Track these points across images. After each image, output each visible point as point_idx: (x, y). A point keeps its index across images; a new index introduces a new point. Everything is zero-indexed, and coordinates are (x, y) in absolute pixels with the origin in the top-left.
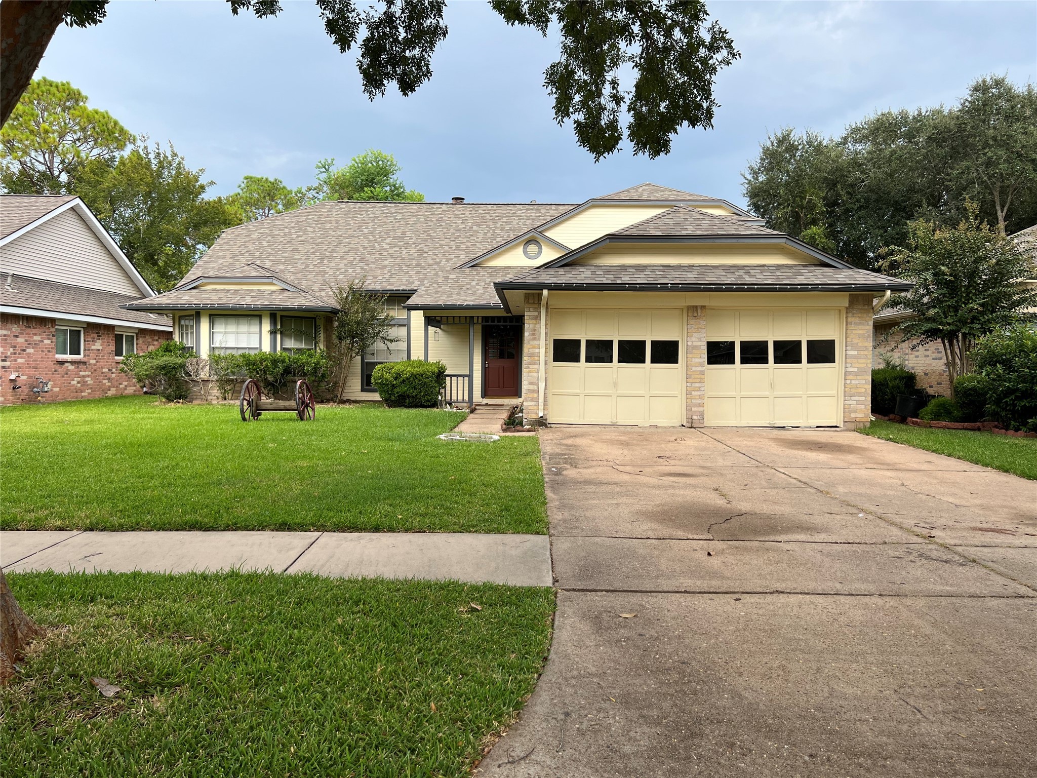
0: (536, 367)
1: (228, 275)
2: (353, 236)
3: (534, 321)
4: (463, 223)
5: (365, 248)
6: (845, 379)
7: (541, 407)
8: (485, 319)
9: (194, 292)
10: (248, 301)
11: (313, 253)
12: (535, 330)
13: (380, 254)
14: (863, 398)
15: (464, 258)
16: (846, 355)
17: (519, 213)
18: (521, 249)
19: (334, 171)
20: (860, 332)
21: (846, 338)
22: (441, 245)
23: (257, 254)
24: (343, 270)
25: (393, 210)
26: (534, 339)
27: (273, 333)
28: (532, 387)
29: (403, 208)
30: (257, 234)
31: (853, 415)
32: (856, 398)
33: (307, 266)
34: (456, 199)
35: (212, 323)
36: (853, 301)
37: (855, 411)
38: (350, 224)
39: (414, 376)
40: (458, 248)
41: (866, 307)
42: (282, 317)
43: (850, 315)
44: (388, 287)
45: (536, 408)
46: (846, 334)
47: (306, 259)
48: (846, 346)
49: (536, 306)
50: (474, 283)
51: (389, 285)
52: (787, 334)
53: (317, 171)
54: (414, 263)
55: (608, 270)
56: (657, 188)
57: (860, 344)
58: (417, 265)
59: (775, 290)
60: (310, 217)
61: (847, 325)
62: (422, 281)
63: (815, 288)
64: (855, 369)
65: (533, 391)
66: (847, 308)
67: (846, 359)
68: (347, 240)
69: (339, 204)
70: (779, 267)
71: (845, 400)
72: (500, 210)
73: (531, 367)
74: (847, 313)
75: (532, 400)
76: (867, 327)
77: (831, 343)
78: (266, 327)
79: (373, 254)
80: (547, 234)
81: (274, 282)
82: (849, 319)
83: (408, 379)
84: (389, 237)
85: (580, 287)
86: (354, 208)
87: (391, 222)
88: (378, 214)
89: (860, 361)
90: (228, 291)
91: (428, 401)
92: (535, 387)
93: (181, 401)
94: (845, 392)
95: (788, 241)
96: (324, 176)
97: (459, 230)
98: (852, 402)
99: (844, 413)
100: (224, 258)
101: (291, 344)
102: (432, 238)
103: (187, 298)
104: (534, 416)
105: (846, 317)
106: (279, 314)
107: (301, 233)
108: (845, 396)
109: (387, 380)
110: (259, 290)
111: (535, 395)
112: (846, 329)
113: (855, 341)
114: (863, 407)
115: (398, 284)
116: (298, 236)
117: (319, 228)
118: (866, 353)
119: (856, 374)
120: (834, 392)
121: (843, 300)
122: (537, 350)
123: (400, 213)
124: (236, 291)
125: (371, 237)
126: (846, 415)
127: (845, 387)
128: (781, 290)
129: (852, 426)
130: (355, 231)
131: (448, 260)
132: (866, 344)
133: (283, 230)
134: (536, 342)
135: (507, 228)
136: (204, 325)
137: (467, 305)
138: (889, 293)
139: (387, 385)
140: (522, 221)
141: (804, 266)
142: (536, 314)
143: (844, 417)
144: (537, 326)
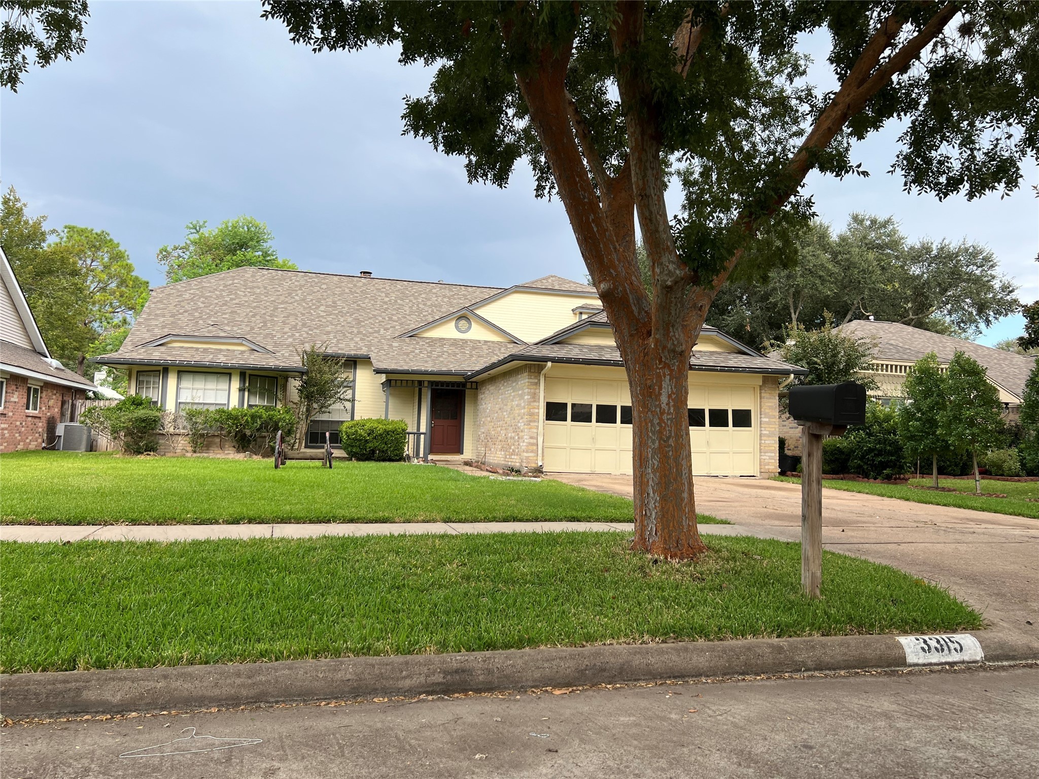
0: (536, 424)
2: (287, 302)
4: (386, 296)
5: (303, 314)
6: (761, 440)
7: (540, 458)
9: (162, 349)
11: (253, 316)
13: (321, 321)
14: (773, 454)
15: (399, 330)
16: (761, 422)
17: (434, 291)
18: (453, 324)
19: (205, 232)
20: (770, 404)
21: (761, 409)
22: (375, 316)
23: (197, 314)
24: (290, 334)
25: (316, 280)
26: (534, 401)
27: (242, 390)
28: (532, 441)
29: (324, 279)
30: (188, 295)
31: (767, 467)
32: (769, 454)
33: (252, 328)
34: (365, 273)
35: (179, 378)
36: (765, 381)
37: (768, 464)
38: (279, 291)
40: (390, 319)
41: (774, 386)
42: (250, 375)
43: (763, 391)
44: (339, 352)
45: (535, 458)
46: (760, 405)
47: (248, 322)
48: (761, 415)
50: (417, 351)
51: (339, 349)
52: (718, 404)
53: (188, 231)
54: (355, 331)
56: (564, 281)
57: (771, 413)
58: (359, 333)
59: (717, 370)
60: (236, 281)
61: (760, 399)
62: (369, 347)
63: (744, 370)
64: (768, 432)
65: (532, 444)
66: (760, 386)
67: (761, 424)
68: (282, 306)
69: (261, 271)
70: (712, 353)
71: (760, 456)
72: (417, 287)
73: (532, 424)
74: (760, 390)
75: (532, 452)
76: (775, 401)
77: (748, 413)
78: (236, 384)
79: (312, 320)
80: (478, 312)
81: (244, 342)
82: (763, 395)
84: (322, 305)
86: (277, 275)
87: (318, 291)
88: (303, 283)
89: (771, 426)
90: (197, 349)
91: (397, 455)
92: (535, 441)
93: (152, 453)
94: (760, 449)
95: (719, 335)
97: (385, 303)
98: (765, 457)
99: (760, 465)
100: (164, 316)
101: (256, 401)
102: (363, 309)
103: (157, 354)
104: (534, 465)
105: (760, 393)
106: (248, 372)
107: (233, 297)
108: (761, 452)
110: (229, 350)
111: (535, 448)
112: (761, 402)
113: (767, 411)
114: (773, 461)
115: (348, 348)
116: (232, 299)
117: (249, 292)
118: (774, 420)
119: (769, 436)
120: (752, 450)
121: (758, 380)
122: (537, 411)
123: (324, 284)
125: (304, 304)
126: (762, 467)
127: (760, 446)
128: (721, 371)
129: (766, 475)
130: (286, 297)
131: (386, 329)
132: (774, 414)
133: (213, 292)
134: (536, 404)
135: (429, 303)
136: (172, 381)
138: (792, 376)
140: (440, 299)
141: (729, 353)
142: (536, 381)
143: (760, 469)
144: (537, 391)
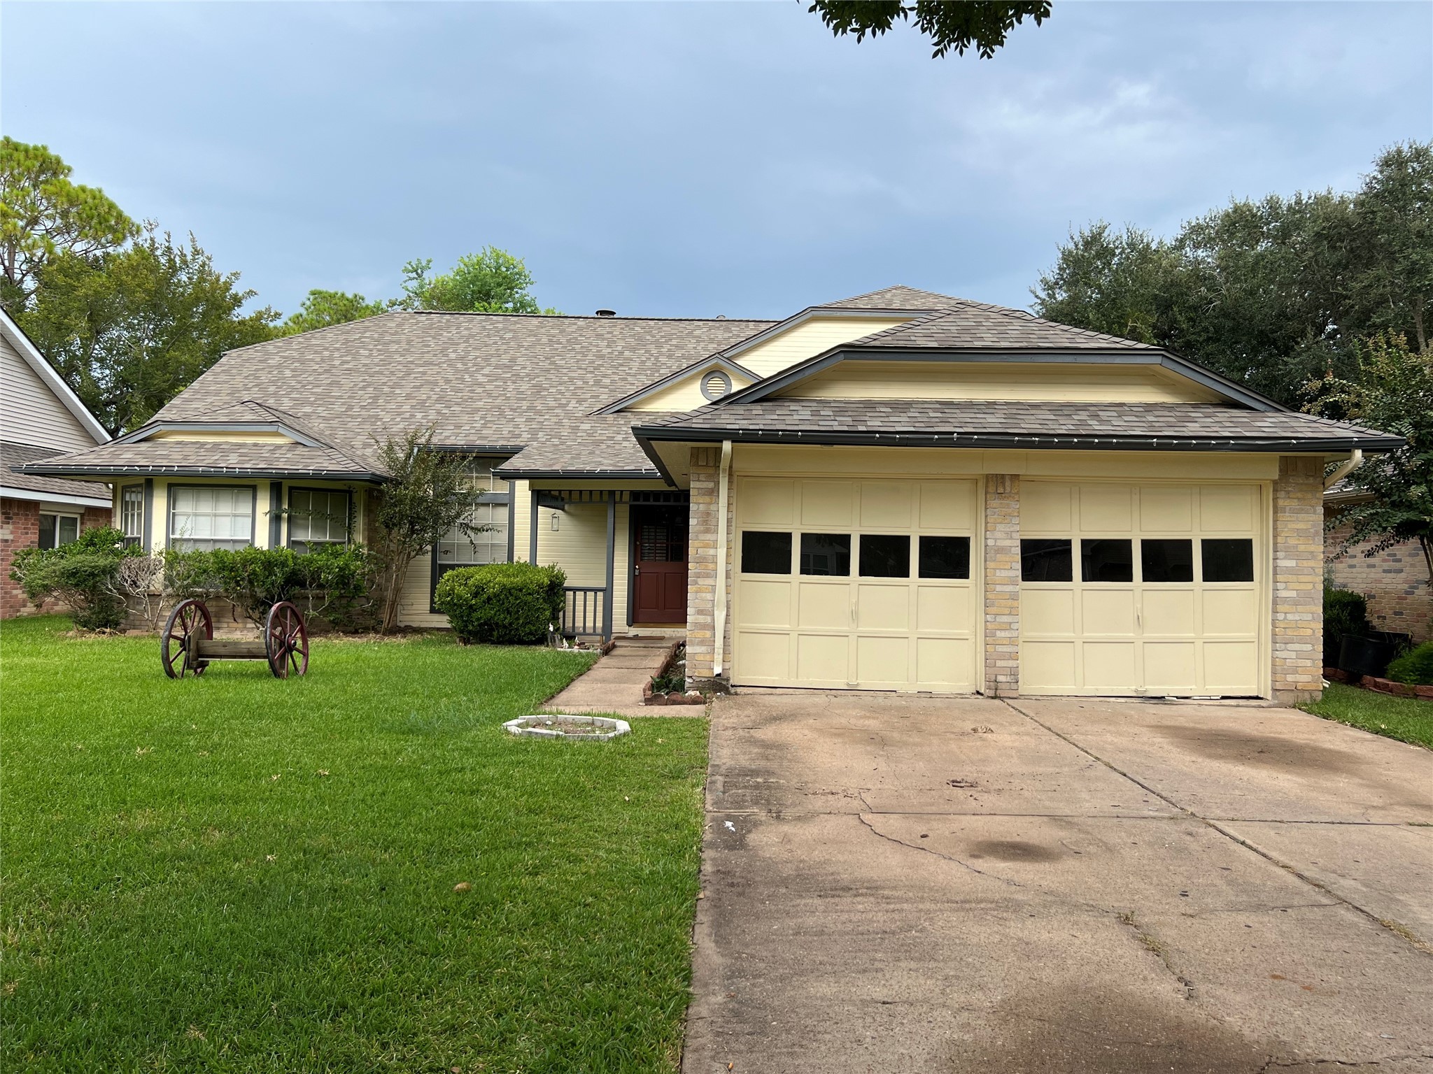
0: (710, 581)
1: (204, 419)
2: (431, 364)
3: (707, 499)
4: (608, 346)
5: (448, 381)
6: (1275, 612)
7: (718, 657)
8: (635, 495)
9: (144, 446)
10: (233, 461)
11: (363, 388)
12: (708, 514)
13: (472, 391)
14: (1309, 647)
15: (605, 399)
16: (1275, 568)
17: (697, 332)
18: (697, 385)
19: (430, 277)
20: (1301, 526)
21: (1275, 537)
22: (571, 379)
23: (272, 389)
24: (407, 415)
25: (500, 326)
26: (707, 531)
28: (701, 619)
29: (516, 323)
30: (277, 358)
31: (1290, 678)
32: (1297, 647)
33: (350, 408)
34: (602, 312)
35: (172, 502)
36: (1287, 468)
37: (1295, 670)
38: (429, 346)
39: (508, 591)
40: (597, 383)
41: (1311, 480)
42: (291, 489)
43: (1282, 494)
44: (478, 443)
45: (708, 658)
46: (1275, 529)
47: (349, 397)
48: (1275, 551)
49: (711, 471)
50: (619, 437)
51: (479, 438)
52: (1165, 528)
53: (405, 276)
54: (525, 405)
55: (842, 408)
56: (915, 294)
57: (1302, 548)
58: (529, 409)
59: (1149, 447)
60: (367, 334)
61: (1275, 512)
62: (534, 434)
63: (1223, 444)
64: (1294, 594)
65: (704, 627)
66: (1275, 483)
67: (1275, 573)
68: (421, 369)
69: (417, 316)
70: (1149, 408)
71: (1274, 650)
72: (667, 328)
73: (700, 581)
74: (1275, 491)
75: (702, 642)
76: (1313, 517)
77: (1246, 545)
78: (264, 505)
79: (460, 390)
80: (741, 362)
81: (281, 430)
82: (1281, 503)
83: (496, 595)
84: (489, 365)
85: (790, 438)
86: (440, 322)
87: (495, 343)
88: (475, 331)
89: (1303, 578)
90: (203, 444)
91: (531, 633)
92: (709, 619)
93: (108, 630)
94: (1274, 635)
95: (1166, 363)
96: (414, 285)
97: (602, 357)
98: (1289, 654)
99: (1274, 673)
100: (217, 393)
101: (306, 535)
102: (558, 368)
103: (129, 455)
104: (706, 673)
105: (1275, 499)
106: (286, 485)
107: (349, 358)
108: (1274, 642)
109: (460, 597)
110: (256, 445)
111: (708, 634)
112: (1275, 521)
113: (1292, 542)
114: (1309, 663)
115: (493, 438)
116: (344, 363)
117: (379, 350)
118: (1312, 563)
119: (1296, 603)
120: (1253, 635)
121: (1270, 468)
122: (712, 552)
123: (511, 330)
124: (216, 445)
125: (459, 365)
126: (1279, 677)
127: (1274, 626)
128: (1160, 447)
129: (1290, 698)
130: (435, 355)
131: (580, 402)
132: (1312, 548)
133: (320, 353)
134: (709, 536)
135: (679, 354)
136: (160, 504)
137: (602, 472)
138: (1358, 454)
139: (461, 606)
140: (702, 345)
141: (1195, 406)
142: (711, 485)
143: (1274, 681)
144: (713, 507)
